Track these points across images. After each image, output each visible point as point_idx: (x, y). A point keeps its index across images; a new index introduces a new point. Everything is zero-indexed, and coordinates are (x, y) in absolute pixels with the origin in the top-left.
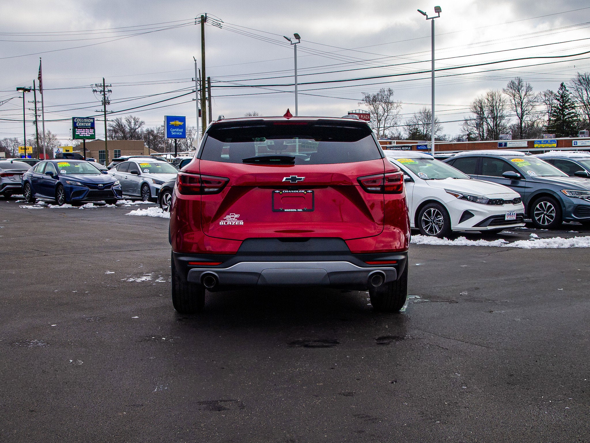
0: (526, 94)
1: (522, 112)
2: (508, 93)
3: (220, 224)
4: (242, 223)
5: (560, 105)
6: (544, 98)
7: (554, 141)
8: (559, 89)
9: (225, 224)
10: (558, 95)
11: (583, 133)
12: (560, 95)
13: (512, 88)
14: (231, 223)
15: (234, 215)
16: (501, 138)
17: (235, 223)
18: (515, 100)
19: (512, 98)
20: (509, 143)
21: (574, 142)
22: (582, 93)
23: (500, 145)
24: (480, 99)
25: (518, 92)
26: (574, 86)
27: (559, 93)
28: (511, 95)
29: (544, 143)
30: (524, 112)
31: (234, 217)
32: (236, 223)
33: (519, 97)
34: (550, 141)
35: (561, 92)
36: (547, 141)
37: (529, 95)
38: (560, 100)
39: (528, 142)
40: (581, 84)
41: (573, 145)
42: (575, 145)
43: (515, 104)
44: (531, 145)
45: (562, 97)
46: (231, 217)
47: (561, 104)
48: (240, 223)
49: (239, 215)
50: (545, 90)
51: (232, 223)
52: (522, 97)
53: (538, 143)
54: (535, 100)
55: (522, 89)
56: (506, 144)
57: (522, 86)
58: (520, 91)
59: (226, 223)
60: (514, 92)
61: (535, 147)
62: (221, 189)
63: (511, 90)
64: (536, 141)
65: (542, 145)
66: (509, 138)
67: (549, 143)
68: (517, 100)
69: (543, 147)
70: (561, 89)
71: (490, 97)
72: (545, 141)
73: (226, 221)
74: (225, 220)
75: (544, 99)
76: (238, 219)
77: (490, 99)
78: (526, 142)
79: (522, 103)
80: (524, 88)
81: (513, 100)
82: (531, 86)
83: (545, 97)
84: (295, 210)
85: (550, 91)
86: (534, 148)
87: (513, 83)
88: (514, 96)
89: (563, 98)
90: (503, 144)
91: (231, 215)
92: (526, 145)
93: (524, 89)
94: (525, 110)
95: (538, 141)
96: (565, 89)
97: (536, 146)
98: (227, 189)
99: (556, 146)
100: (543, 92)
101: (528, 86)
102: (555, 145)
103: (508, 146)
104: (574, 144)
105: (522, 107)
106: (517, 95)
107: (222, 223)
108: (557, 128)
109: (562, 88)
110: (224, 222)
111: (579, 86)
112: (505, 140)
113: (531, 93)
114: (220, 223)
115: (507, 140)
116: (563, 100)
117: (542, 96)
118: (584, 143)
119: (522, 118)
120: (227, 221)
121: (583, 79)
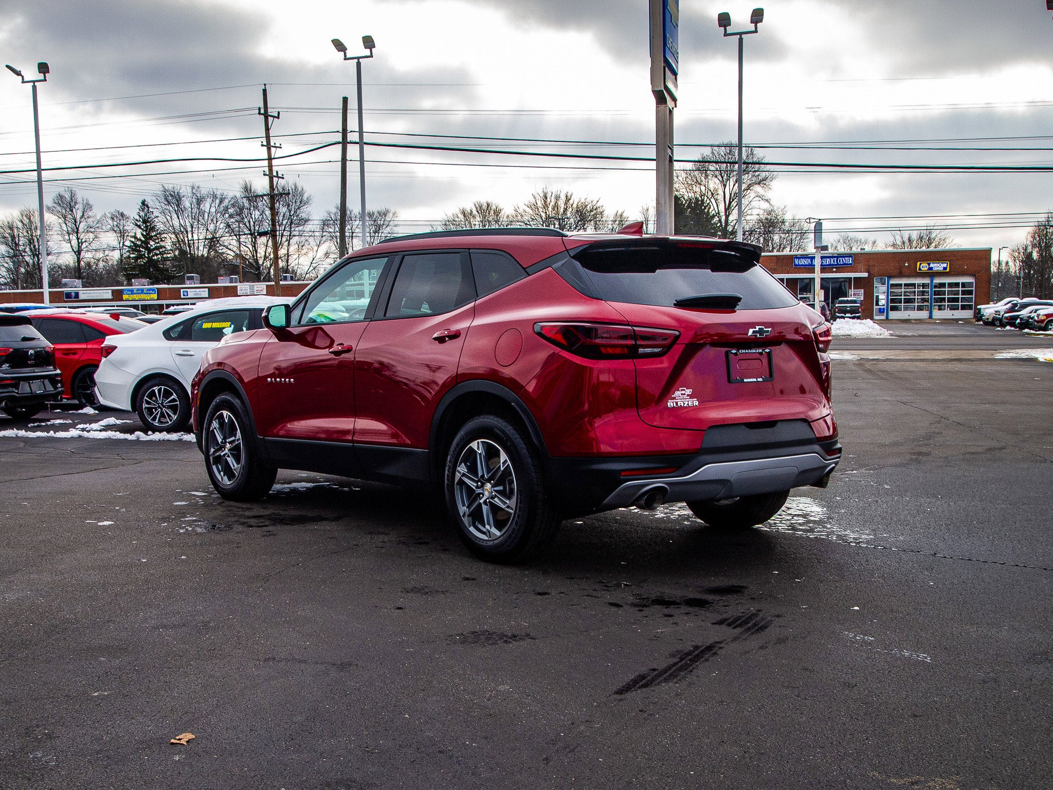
0: (83, 215)
1: (79, 243)
2: (56, 213)
3: (669, 406)
4: (696, 403)
5: (142, 234)
6: (110, 222)
7: (153, 290)
8: (140, 210)
9: (675, 405)
10: (138, 219)
11: (191, 278)
12: (141, 220)
13: (60, 204)
14: (682, 403)
15: (684, 390)
16: (65, 285)
17: (688, 404)
18: (66, 224)
19: (61, 221)
20: (83, 293)
21: (183, 291)
22: (171, 217)
23: (68, 295)
24: (10, 221)
25: (70, 212)
26: (159, 205)
27: (139, 215)
28: (61, 216)
29: (138, 293)
30: (82, 244)
31: (685, 394)
32: (689, 402)
33: (73, 220)
34: (147, 290)
35: (142, 214)
36: (142, 290)
37: (88, 217)
38: (142, 227)
39: (113, 291)
40: (169, 203)
41: (182, 296)
42: (184, 297)
43: (68, 231)
44: (118, 296)
45: (145, 222)
46: (682, 394)
47: (145, 233)
48: (694, 402)
49: (691, 390)
50: (112, 210)
51: (684, 404)
52: (78, 220)
53: (128, 292)
54: (97, 225)
55: (77, 207)
56: (77, 295)
57: (76, 203)
58: (74, 210)
59: (677, 403)
60: (64, 211)
61: (124, 299)
62: (667, 349)
63: (59, 208)
64: (124, 290)
65: (135, 297)
66: (77, 286)
67: (146, 294)
68: (69, 224)
69: (137, 299)
70: (143, 210)
71: (25, 218)
72: (139, 290)
73: (675, 400)
74: (674, 398)
75: (112, 224)
76: (691, 396)
77: (26, 221)
78: (110, 291)
79: (78, 229)
80: (79, 206)
81: (64, 225)
82: (91, 202)
83: (113, 221)
84: (755, 380)
85: (120, 212)
86: (124, 301)
87: (61, 197)
88: (65, 217)
89: (147, 223)
90: (73, 295)
91: (682, 390)
92: (109, 295)
93: (80, 208)
94: (83, 240)
95: (128, 291)
96: (148, 210)
97: (125, 297)
98: (678, 349)
99: (156, 298)
100: (109, 213)
101: (85, 202)
102: (155, 296)
103: (82, 297)
104: (184, 295)
105: (77, 236)
106: (70, 216)
107: (670, 404)
108: (140, 270)
109: (144, 208)
110: (673, 402)
111: (165, 207)
112: (71, 287)
113: (90, 214)
114: (669, 404)
115: (76, 287)
116: (147, 227)
117: (107, 220)
118: (199, 293)
119: (79, 254)
120: (677, 401)
121: (171, 195)
